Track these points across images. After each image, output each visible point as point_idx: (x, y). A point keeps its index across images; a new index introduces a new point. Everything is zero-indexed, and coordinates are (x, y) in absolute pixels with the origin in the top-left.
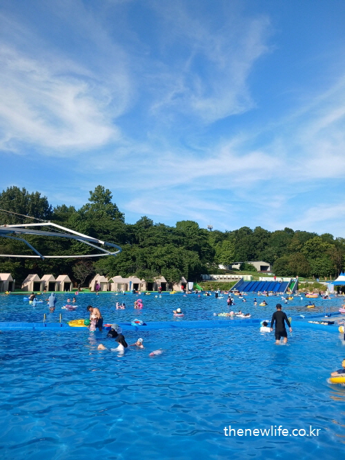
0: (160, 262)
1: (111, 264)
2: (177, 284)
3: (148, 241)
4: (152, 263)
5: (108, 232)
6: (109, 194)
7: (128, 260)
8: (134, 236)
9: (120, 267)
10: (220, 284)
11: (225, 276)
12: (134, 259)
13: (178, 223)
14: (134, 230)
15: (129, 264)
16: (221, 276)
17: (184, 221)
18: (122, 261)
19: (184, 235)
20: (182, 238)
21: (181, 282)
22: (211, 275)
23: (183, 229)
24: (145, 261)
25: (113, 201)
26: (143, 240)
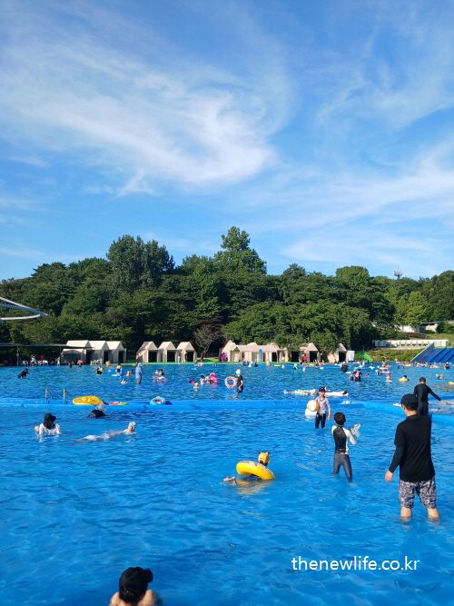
0: (308, 324)
1: (244, 328)
2: (333, 353)
3: (295, 297)
4: (297, 326)
5: (241, 287)
6: (246, 237)
7: (265, 322)
8: (276, 291)
9: (255, 332)
10: (399, 353)
11: (409, 342)
12: (273, 321)
13: (339, 271)
14: (276, 283)
15: (266, 328)
16: (403, 342)
17: (347, 268)
18: (258, 324)
19: (346, 286)
20: (343, 290)
21: (337, 351)
22: (389, 341)
23: (345, 278)
24: (289, 324)
25: (250, 246)
26: (288, 295)
